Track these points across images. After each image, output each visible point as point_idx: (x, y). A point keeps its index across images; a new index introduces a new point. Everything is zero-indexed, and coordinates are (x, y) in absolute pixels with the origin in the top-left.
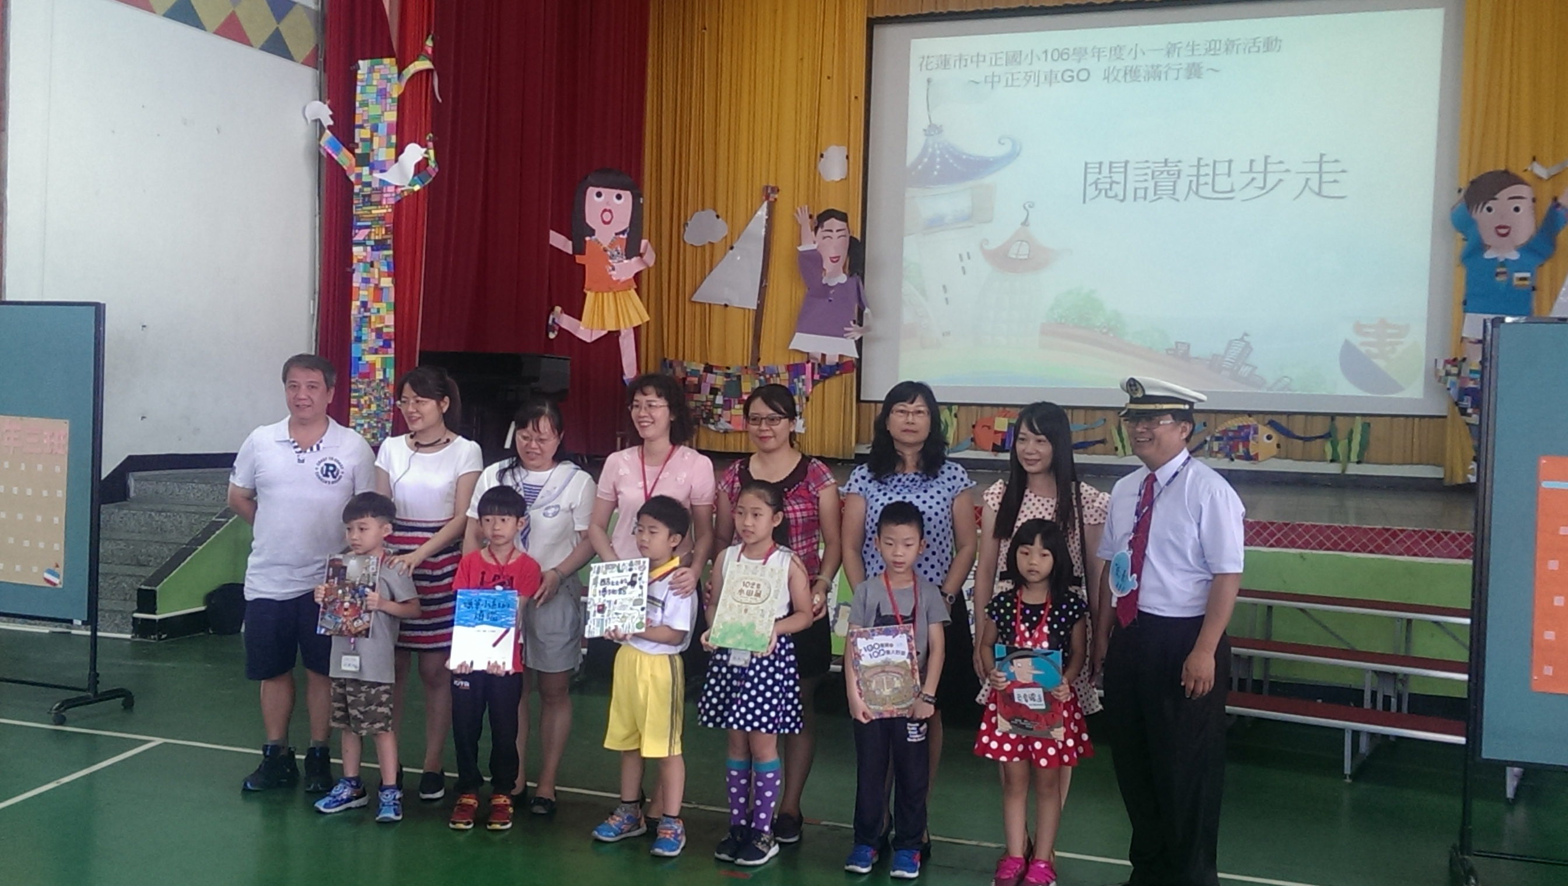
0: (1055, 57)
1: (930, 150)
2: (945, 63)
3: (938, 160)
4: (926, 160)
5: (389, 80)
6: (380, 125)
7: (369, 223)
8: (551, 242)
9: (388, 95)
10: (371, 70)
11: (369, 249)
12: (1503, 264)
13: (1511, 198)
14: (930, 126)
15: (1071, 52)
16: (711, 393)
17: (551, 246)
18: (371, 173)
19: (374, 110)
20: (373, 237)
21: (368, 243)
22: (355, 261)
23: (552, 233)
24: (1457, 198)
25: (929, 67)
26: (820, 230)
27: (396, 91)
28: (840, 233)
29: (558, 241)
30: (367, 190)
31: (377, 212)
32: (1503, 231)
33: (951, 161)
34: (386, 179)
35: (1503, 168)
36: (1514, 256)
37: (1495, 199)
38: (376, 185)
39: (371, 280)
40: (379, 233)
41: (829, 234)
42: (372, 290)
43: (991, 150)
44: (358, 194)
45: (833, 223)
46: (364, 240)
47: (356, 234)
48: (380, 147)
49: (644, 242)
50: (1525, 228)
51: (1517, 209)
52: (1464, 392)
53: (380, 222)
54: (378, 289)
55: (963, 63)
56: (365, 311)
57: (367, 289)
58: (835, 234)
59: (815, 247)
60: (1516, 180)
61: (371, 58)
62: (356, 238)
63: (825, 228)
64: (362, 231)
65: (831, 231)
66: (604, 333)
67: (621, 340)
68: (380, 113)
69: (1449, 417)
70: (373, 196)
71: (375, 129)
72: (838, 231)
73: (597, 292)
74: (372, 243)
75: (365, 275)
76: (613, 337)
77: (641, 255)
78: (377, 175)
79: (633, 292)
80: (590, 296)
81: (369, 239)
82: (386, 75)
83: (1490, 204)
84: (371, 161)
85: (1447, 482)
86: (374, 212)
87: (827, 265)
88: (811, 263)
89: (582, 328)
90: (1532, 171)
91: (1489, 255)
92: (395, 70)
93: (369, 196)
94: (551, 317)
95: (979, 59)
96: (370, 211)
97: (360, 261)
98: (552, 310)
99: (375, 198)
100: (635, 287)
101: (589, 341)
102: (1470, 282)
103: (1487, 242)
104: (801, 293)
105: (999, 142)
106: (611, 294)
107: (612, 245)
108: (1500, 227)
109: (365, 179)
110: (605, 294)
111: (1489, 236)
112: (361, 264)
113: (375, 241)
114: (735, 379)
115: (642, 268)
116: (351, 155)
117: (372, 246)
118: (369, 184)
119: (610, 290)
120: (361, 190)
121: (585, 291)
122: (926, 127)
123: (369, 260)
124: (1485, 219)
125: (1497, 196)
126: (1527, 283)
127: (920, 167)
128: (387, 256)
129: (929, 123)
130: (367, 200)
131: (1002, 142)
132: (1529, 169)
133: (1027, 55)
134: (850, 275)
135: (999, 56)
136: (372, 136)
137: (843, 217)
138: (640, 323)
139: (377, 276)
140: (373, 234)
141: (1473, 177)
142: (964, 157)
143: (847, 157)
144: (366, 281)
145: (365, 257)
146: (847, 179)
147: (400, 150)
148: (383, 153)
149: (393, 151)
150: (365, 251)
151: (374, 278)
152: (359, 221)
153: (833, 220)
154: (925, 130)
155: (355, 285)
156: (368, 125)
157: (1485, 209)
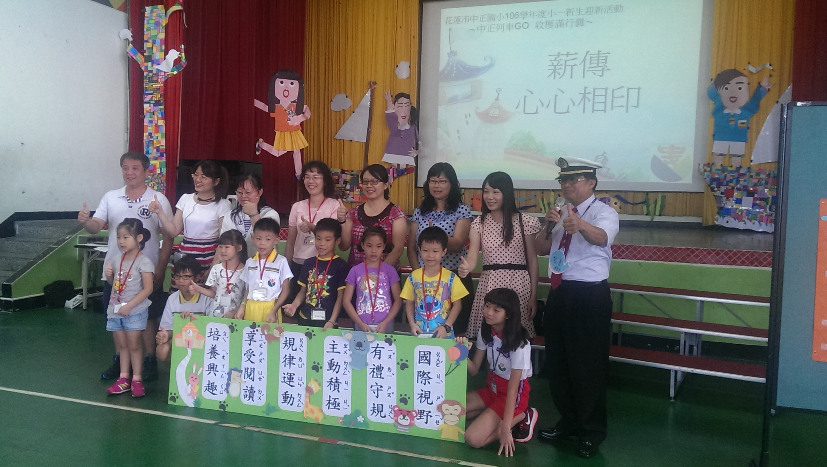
0: (512, 17)
1: (451, 64)
2: (458, 20)
3: (455, 68)
4: (448, 69)
5: (161, 17)
6: (156, 40)
7: (152, 92)
8: (255, 105)
9: (160, 25)
10: (152, 12)
11: (152, 105)
12: (733, 116)
13: (737, 83)
14: (451, 52)
15: (519, 14)
16: (344, 184)
17: (255, 107)
18: (152, 66)
19: (153, 32)
20: (154, 100)
21: (151, 102)
22: (145, 112)
23: (256, 101)
24: (710, 83)
25: (450, 22)
26: (396, 103)
27: (164, 22)
28: (406, 105)
29: (259, 105)
30: (151, 74)
31: (156, 86)
32: (733, 99)
33: (461, 69)
34: (161, 69)
35: (733, 68)
36: (739, 112)
37: (730, 84)
38: (155, 72)
39: (154, 122)
40: (157, 97)
41: (401, 105)
42: (154, 126)
43: (480, 63)
44: (146, 77)
45: (403, 100)
46: (150, 100)
47: (145, 98)
48: (157, 52)
49: (305, 106)
50: (744, 97)
51: (740, 89)
52: (713, 180)
53: (158, 91)
54: (157, 127)
55: (467, 20)
56: (151, 138)
57: (151, 126)
58: (404, 105)
59: (393, 111)
60: (739, 74)
61: (152, 6)
62: (146, 100)
63: (399, 102)
64: (149, 96)
65: (402, 103)
66: (286, 152)
67: (294, 156)
68: (156, 34)
69: (705, 194)
70: (153, 77)
71: (154, 42)
72: (405, 103)
73: (281, 132)
74: (154, 102)
75: (150, 119)
76: (289, 155)
77: (304, 113)
78: (156, 67)
79: (300, 132)
80: (278, 134)
81: (152, 100)
82: (160, 14)
83: (727, 86)
84: (152, 59)
85: (704, 225)
86: (154, 86)
87: (400, 120)
88: (391, 119)
89: (274, 149)
90: (748, 69)
91: (726, 111)
92: (164, 11)
93: (151, 77)
94: (257, 144)
95: (474, 18)
96: (152, 85)
97: (148, 112)
98: (258, 140)
99: (155, 79)
100: (301, 129)
101: (277, 156)
102: (716, 125)
103: (726, 104)
104: (387, 134)
105: (484, 59)
106: (289, 133)
107: (289, 108)
108: (731, 98)
109: (149, 69)
110: (285, 132)
111: (726, 102)
112: (148, 114)
113: (155, 101)
114: (356, 176)
115: (304, 120)
116: (142, 57)
117: (153, 104)
118: (151, 71)
119: (288, 130)
120: (147, 75)
121: (275, 131)
122: (449, 52)
123: (152, 111)
124: (724, 94)
125: (730, 82)
126: (744, 125)
127: (446, 72)
128: (162, 109)
129: (450, 50)
130: (151, 80)
131: (486, 59)
132: (746, 68)
133: (498, 16)
134: (411, 125)
135: (484, 16)
136: (153, 46)
137: (408, 97)
138: (304, 147)
139: (156, 119)
140: (154, 98)
141: (718, 73)
142: (467, 67)
143: (410, 67)
144: (151, 122)
145: (150, 110)
146: (409, 78)
147: (166, 53)
148: (158, 55)
149: (163, 53)
150: (150, 106)
151: (155, 120)
152: (146, 91)
153: (403, 98)
154: (448, 54)
155: (145, 124)
156: (150, 41)
157: (724, 88)
